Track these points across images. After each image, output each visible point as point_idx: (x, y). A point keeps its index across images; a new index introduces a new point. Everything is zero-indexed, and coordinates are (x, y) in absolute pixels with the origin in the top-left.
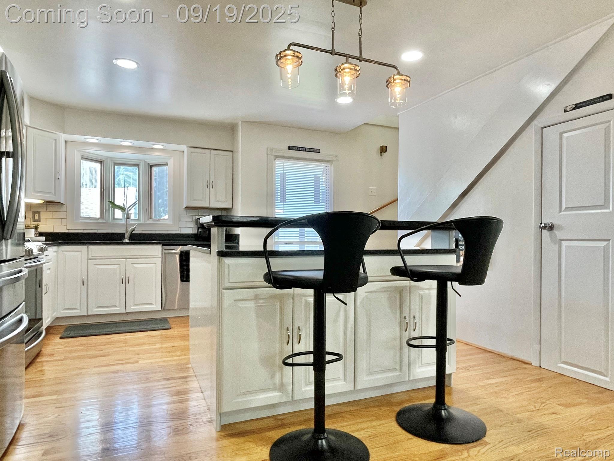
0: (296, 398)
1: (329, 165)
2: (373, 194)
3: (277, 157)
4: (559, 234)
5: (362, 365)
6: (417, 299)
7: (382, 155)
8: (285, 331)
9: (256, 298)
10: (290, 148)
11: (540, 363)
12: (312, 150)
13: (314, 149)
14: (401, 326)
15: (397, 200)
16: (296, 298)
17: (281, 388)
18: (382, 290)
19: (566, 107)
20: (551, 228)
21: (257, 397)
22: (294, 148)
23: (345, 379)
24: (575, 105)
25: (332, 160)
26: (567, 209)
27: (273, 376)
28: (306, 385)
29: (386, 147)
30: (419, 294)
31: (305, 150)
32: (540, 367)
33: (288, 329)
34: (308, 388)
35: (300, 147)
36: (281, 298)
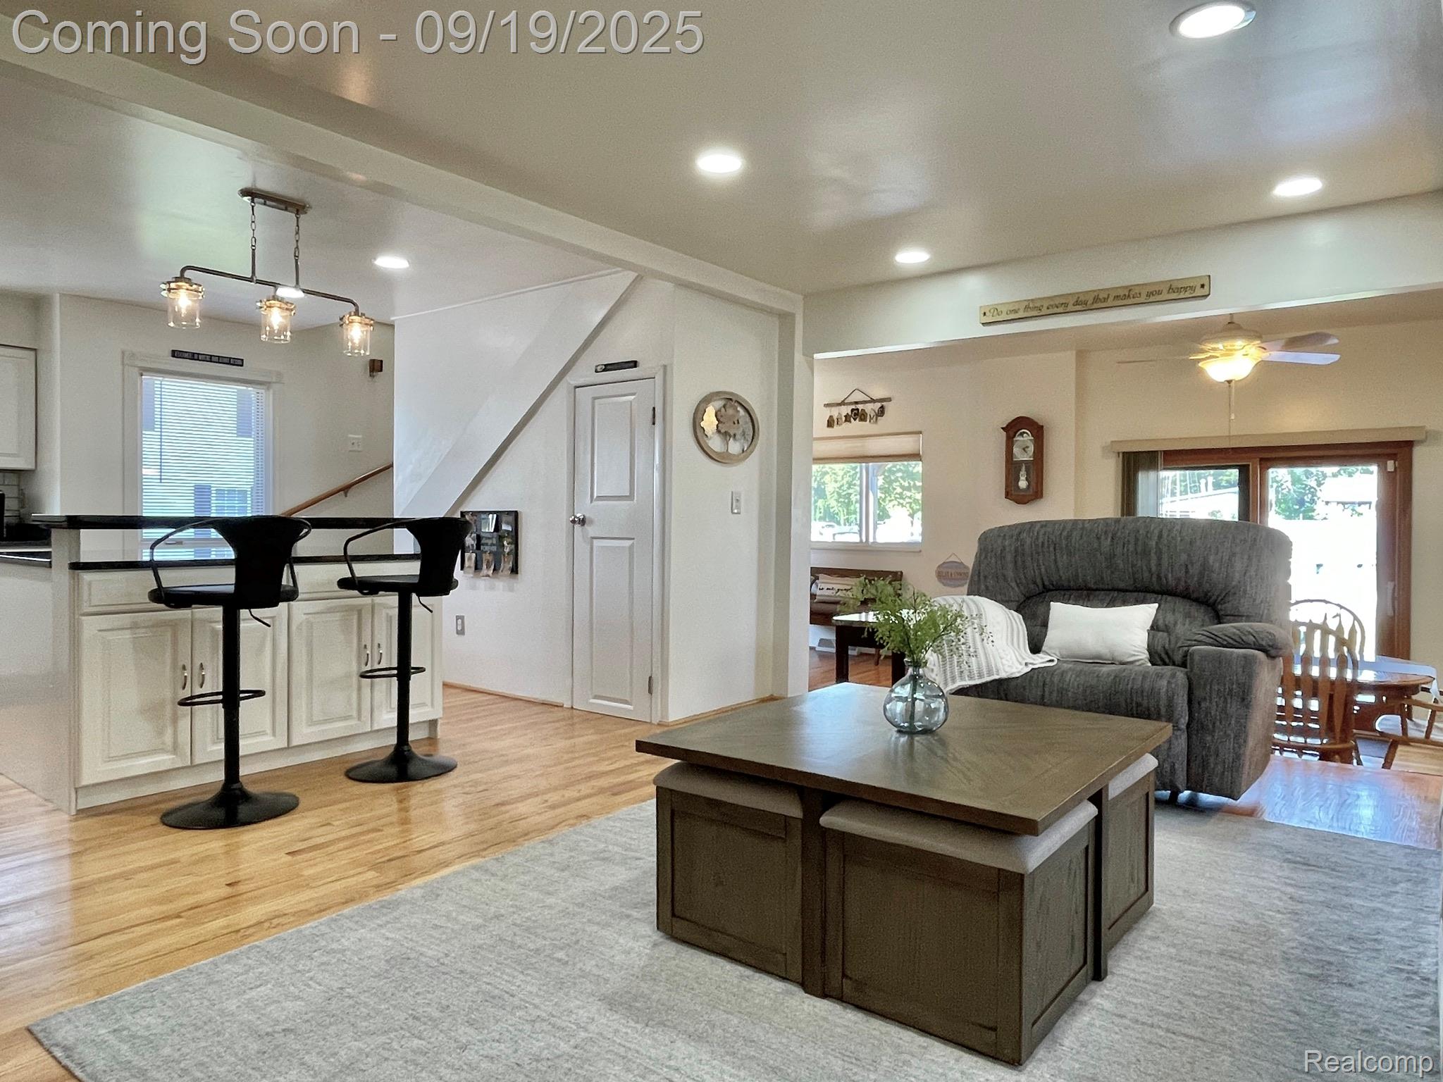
0: (197, 761)
1: (263, 391)
2: (356, 448)
3: (143, 371)
4: (591, 530)
5: (300, 712)
6: (384, 620)
7: (374, 376)
8: (179, 671)
9: (134, 626)
10: (175, 354)
11: (572, 702)
12: (225, 360)
13: (230, 358)
14: (359, 657)
15: (391, 466)
16: (196, 624)
17: (175, 749)
18: (330, 611)
19: (597, 366)
20: (583, 522)
21: (137, 763)
22: (186, 355)
23: (274, 734)
24: (605, 365)
25: (269, 380)
26: (599, 498)
27: (160, 733)
28: (214, 743)
29: (382, 361)
30: (387, 614)
31: (210, 359)
32: (572, 708)
33: (184, 668)
34: (215, 748)
35: (198, 354)
36: (174, 625)
